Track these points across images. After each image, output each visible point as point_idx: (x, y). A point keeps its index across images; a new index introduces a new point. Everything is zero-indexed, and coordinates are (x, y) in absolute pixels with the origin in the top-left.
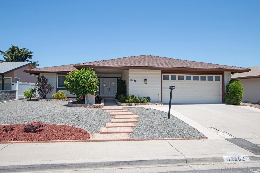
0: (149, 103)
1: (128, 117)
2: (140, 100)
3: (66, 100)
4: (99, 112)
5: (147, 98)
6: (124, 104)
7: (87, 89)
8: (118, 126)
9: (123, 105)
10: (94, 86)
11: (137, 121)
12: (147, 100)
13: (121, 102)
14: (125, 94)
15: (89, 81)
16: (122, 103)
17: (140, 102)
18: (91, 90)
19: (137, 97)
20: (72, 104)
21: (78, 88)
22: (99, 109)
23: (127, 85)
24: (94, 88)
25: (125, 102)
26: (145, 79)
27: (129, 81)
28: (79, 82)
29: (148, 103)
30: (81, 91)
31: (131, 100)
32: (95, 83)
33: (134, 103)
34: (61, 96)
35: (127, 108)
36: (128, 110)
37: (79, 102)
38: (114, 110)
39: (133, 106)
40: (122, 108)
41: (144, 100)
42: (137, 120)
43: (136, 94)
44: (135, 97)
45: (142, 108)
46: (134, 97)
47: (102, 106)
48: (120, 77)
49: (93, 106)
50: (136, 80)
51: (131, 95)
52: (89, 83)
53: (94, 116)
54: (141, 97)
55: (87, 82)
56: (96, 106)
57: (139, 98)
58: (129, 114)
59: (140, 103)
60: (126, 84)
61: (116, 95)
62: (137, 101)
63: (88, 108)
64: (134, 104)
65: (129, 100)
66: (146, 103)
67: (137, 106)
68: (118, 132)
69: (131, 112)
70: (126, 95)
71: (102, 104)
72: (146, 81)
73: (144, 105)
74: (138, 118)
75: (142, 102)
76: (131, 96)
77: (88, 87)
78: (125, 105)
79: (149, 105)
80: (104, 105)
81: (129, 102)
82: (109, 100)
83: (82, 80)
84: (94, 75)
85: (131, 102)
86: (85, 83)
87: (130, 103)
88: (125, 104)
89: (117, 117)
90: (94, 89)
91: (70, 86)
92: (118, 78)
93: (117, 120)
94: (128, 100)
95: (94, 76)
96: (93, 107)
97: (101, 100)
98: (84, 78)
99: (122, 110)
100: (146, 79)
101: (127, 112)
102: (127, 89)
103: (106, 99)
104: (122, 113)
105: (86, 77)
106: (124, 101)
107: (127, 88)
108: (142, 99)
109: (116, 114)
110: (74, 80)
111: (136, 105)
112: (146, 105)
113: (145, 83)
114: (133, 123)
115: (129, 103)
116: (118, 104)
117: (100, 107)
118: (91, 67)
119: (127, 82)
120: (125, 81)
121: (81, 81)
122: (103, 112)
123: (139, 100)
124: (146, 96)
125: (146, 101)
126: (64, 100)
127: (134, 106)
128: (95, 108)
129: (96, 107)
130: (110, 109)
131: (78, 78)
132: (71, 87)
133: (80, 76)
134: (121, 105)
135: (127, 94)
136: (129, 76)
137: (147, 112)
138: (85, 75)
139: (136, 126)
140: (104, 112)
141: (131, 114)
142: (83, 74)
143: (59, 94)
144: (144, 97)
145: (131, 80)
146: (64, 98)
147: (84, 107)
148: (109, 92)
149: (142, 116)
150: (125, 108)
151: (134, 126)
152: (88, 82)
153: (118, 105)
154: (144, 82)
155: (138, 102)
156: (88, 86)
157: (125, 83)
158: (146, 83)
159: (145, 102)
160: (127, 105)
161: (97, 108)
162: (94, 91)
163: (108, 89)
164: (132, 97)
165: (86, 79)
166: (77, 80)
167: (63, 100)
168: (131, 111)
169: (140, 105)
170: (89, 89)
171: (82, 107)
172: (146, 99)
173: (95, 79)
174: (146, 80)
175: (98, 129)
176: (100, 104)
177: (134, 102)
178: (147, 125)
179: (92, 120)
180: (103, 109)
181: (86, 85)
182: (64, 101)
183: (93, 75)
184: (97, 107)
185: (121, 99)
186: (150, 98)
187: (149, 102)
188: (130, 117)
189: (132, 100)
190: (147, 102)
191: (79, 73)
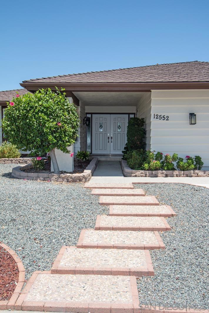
0: (200, 173)
1: (145, 213)
2: (178, 163)
3: (19, 162)
4: (75, 195)
5: (194, 160)
6: (139, 172)
7: (50, 137)
8: (112, 243)
9: (136, 176)
10: (65, 131)
11: (168, 227)
12: (195, 163)
13: (132, 168)
14: (142, 150)
15: (54, 119)
16: (134, 171)
17: (176, 168)
18: (58, 141)
19: (170, 156)
20: (18, 173)
21: (30, 135)
22: (77, 185)
23: (147, 129)
24: (65, 136)
25: (142, 170)
26: (190, 114)
27: (152, 120)
28: (30, 121)
29: (197, 171)
30: (35, 143)
31: (155, 163)
32: (68, 124)
33: (164, 171)
34: (10, 153)
35: (146, 183)
36: (148, 189)
37: (38, 166)
38: (113, 188)
39: (161, 179)
40: (133, 183)
41: (187, 165)
42: (169, 222)
43: (169, 151)
44: (166, 157)
45: (184, 185)
46: (163, 156)
47: (86, 179)
48: (134, 114)
49: (63, 178)
50: (168, 117)
51: (154, 151)
52: (55, 123)
53: (57, 208)
54: (179, 156)
55: (48, 121)
56: (71, 178)
57: (174, 159)
58: (149, 202)
59: (176, 172)
60: (146, 127)
61: (123, 152)
62: (170, 167)
63: (52, 182)
64: (162, 173)
65: (151, 164)
66: (192, 171)
67: (169, 180)
68: (106, 271)
69: (155, 194)
70: (145, 151)
71: (87, 172)
72: (193, 119)
73: (187, 176)
74: (172, 215)
75: (183, 169)
76: (156, 155)
77: (52, 134)
78: (142, 176)
79: (200, 176)
80: (92, 176)
81: (150, 169)
82: (109, 161)
83: (37, 116)
84: (67, 105)
85: (156, 169)
86: (45, 123)
87: (153, 171)
88: (142, 173)
89: (115, 212)
90: (67, 138)
91: (11, 131)
92: (129, 114)
93: (113, 222)
94: (149, 163)
95: (66, 107)
96: (63, 181)
97: (89, 164)
98: (42, 112)
99: (131, 188)
100: (194, 114)
101: (144, 195)
102: (147, 139)
103: (103, 159)
104: (131, 200)
105: (47, 108)
106: (140, 167)
107: (147, 136)
108: (182, 161)
109: (115, 202)
110: (18, 116)
111: (167, 176)
112: (191, 176)
113: (191, 124)
114: (156, 232)
115: (150, 172)
116: (125, 174)
117: (80, 180)
118: (60, 85)
119: (147, 122)
120: (143, 119)
121: (35, 118)
122: (85, 195)
123: (175, 163)
124: (193, 155)
125: (193, 166)
126: (14, 161)
127: (163, 178)
128: (70, 182)
129: (70, 180)
130: (103, 186)
131: (28, 112)
132: (13, 133)
133: (32, 107)
134: (131, 176)
135: (147, 149)
136: (153, 106)
137: (195, 199)
138: (45, 104)
139: (164, 248)
140: (87, 193)
141: (152, 202)
142: (40, 103)
143: (5, 149)
144: (188, 158)
145: (157, 117)
146: (17, 157)
147: (44, 180)
148: (112, 144)
149: (182, 209)
150: (139, 183)
151: (159, 248)
152: (52, 120)
153: (125, 176)
154: (188, 122)
155: (174, 169)
156: (50, 130)
157: (143, 125)
158: (193, 122)
159: (190, 170)
160: (146, 176)
161: (73, 184)
162: (67, 142)
163: (108, 138)
164: (159, 156)
165: (46, 114)
166: (25, 117)
167: (12, 161)
168: (153, 193)
169: (177, 176)
170: (55, 137)
171: (40, 180)
172: (193, 163)
173: (69, 113)
174: (192, 115)
175: (53, 253)
176: (82, 172)
177: (162, 168)
178: (200, 247)
179: (47, 218)
180: (87, 185)
181: (47, 128)
182: (15, 163)
183: (64, 104)
184: (74, 180)
185: (132, 161)
186: (202, 160)
187: (199, 169)
188: (151, 213)
189: (158, 163)
190: (195, 169)
191: (30, 101)
